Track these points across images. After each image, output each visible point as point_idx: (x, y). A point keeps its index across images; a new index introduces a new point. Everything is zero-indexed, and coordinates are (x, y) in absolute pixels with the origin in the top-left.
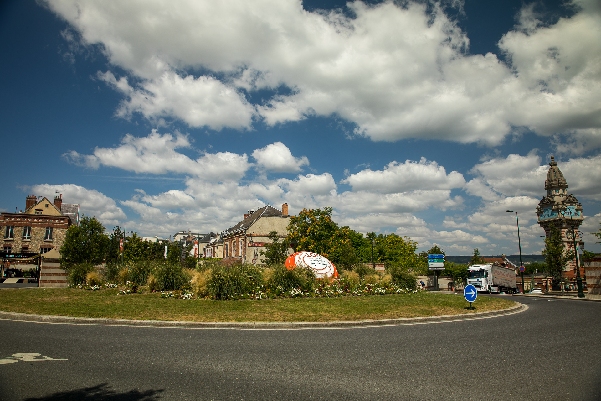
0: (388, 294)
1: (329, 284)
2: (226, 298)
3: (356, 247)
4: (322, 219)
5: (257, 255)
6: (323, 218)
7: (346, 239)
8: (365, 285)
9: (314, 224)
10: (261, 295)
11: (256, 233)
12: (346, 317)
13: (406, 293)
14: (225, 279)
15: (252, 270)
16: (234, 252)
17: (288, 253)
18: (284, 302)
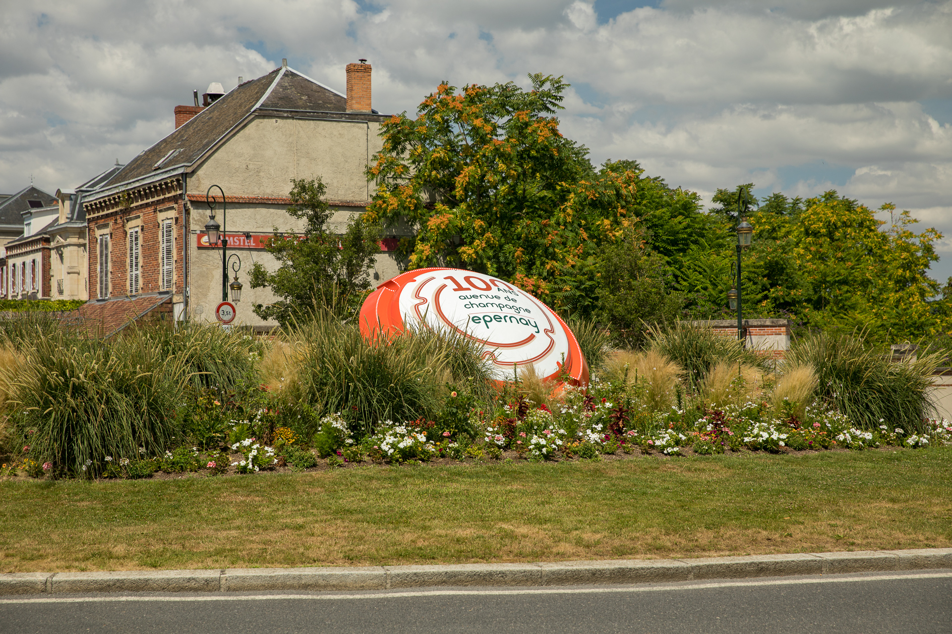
0: (800, 448)
1: (544, 407)
2: (99, 471)
3: (667, 253)
4: (520, 129)
5: (240, 288)
6: (527, 125)
7: (622, 215)
8: (701, 410)
9: (488, 149)
10: (254, 453)
11: (234, 189)
12: (617, 542)
13: (877, 447)
14: (90, 386)
15: (213, 349)
16: (135, 274)
17: (372, 275)
18: (352, 484)
